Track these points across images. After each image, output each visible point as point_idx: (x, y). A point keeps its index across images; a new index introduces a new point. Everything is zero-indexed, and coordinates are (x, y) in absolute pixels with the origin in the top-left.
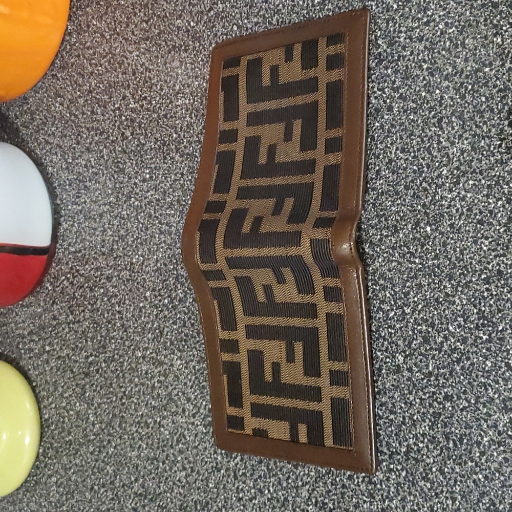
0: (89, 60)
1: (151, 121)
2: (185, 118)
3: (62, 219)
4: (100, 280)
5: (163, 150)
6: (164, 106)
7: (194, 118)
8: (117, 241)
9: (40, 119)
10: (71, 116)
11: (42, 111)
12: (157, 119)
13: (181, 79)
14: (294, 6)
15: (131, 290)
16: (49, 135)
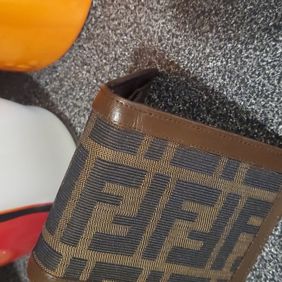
0: (114, 30)
1: (179, 84)
2: (216, 80)
5: (193, 111)
6: (193, 69)
7: (228, 80)
9: (69, 85)
10: (97, 82)
11: (69, 78)
12: (186, 82)
13: (211, 42)
16: (77, 99)
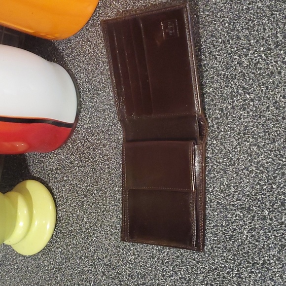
3: (82, 109)
4: (99, 146)
8: (111, 126)
14: (231, 8)
15: (116, 154)
